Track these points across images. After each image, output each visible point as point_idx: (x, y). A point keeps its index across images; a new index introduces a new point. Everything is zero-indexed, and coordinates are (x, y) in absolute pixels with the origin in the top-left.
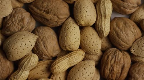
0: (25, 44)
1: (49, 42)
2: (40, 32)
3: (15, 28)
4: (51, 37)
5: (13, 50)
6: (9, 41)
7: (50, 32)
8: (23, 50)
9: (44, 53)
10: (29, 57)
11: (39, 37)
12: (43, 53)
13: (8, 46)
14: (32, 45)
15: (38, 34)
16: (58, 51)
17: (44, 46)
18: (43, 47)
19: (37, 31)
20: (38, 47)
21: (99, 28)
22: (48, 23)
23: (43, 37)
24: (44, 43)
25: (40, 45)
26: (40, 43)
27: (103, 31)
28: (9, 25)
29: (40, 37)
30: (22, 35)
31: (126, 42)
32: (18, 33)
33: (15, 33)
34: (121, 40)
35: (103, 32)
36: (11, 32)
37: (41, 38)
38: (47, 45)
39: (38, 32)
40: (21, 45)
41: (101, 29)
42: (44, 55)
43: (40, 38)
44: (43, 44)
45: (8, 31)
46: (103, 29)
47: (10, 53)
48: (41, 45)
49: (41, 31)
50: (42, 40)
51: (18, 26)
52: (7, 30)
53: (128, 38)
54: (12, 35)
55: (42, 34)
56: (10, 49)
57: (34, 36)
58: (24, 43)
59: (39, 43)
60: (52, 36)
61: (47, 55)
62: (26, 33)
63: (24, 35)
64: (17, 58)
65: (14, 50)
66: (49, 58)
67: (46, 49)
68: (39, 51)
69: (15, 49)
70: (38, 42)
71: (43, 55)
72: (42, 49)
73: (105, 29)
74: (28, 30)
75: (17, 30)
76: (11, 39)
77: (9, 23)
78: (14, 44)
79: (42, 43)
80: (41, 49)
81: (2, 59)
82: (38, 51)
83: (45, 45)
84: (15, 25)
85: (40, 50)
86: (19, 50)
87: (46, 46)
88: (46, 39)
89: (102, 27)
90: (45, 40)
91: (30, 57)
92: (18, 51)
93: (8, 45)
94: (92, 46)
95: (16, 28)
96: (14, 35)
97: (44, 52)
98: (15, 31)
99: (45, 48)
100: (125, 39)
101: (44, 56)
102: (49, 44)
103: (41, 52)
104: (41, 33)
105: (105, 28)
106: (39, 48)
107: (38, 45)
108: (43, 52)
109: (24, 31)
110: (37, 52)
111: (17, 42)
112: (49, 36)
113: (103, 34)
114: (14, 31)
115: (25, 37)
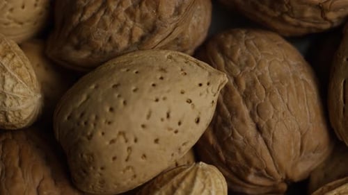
0: (168, 116)
1: (281, 107)
2: (236, 58)
3: (114, 31)
4: (292, 82)
5: (107, 143)
6: (84, 97)
7: (285, 60)
8: (156, 141)
9: (255, 162)
10: (183, 179)
11: (232, 81)
12: (248, 161)
13: (83, 123)
14: (198, 121)
15: (226, 65)
16: (318, 155)
17: (259, 129)
18: (251, 130)
19: (222, 50)
20: (226, 129)
22: (278, 14)
23: (254, 82)
24: (256, 111)
25: (236, 120)
26: (234, 111)
28: (85, 17)
29: (236, 81)
30: (152, 67)
32: (128, 55)
33: (114, 56)
36: (93, 51)
37: (244, 88)
38: (273, 121)
39: (229, 58)
40: (149, 117)
42: (252, 170)
43: (239, 87)
44: (252, 115)
45: (77, 48)
47: (92, 155)
48: (243, 121)
49: (242, 54)
50: (246, 97)
51: (131, 23)
52: (75, 41)
54: (104, 68)
55: (247, 68)
56: (90, 137)
57: (210, 74)
58: (160, 109)
59: (230, 109)
60: (295, 77)
61: (268, 172)
62: (170, 57)
63: (163, 70)
64: (125, 183)
65: (113, 141)
66: (274, 186)
67: (266, 142)
68: (232, 148)
69: (114, 136)
70: (225, 107)
71: (249, 172)
72: (248, 140)
74: (179, 45)
75: (124, 43)
76: (96, 87)
77: (85, 9)
78: (111, 109)
79: (245, 111)
80: (240, 139)
81: (49, 183)
82: (224, 148)
83: (263, 124)
84: (114, 17)
85: (237, 146)
86: (136, 141)
87: (265, 129)
88: (269, 92)
90: (260, 94)
91: (188, 180)
92: (129, 148)
93: (82, 115)
95: (121, 31)
96: (112, 64)
97: (256, 156)
98: (116, 46)
99: (260, 139)
101: (251, 178)
102: (280, 115)
103: (238, 154)
104: (243, 61)
106: (233, 135)
107: (225, 123)
108: (251, 155)
109: (161, 48)
110: (217, 155)
111: (125, 103)
112: (282, 79)
114: (109, 48)
115: (167, 76)
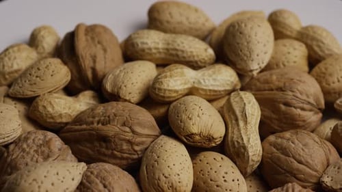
21: (236, 143)
27: (246, 145)
31: (307, 162)
34: (293, 160)
35: (245, 148)
41: (241, 142)
46: (245, 141)
53: (309, 152)
73: (249, 141)
89: (242, 139)
94: (225, 181)
100: (301, 154)
105: (249, 139)
113: (248, 153)
